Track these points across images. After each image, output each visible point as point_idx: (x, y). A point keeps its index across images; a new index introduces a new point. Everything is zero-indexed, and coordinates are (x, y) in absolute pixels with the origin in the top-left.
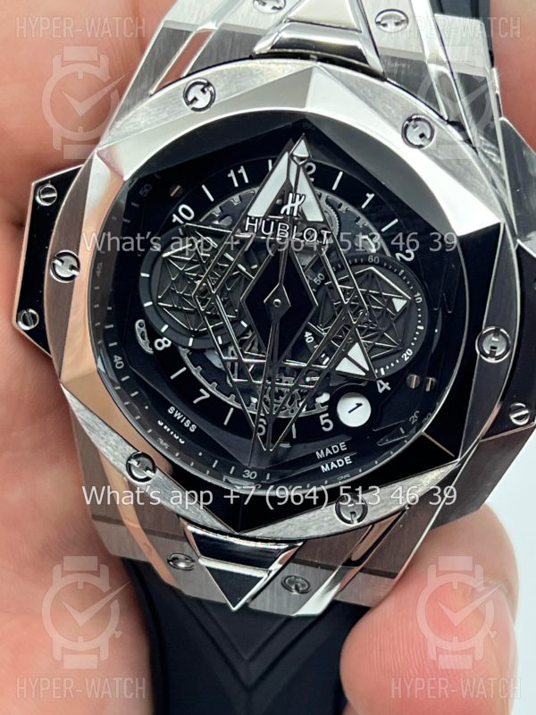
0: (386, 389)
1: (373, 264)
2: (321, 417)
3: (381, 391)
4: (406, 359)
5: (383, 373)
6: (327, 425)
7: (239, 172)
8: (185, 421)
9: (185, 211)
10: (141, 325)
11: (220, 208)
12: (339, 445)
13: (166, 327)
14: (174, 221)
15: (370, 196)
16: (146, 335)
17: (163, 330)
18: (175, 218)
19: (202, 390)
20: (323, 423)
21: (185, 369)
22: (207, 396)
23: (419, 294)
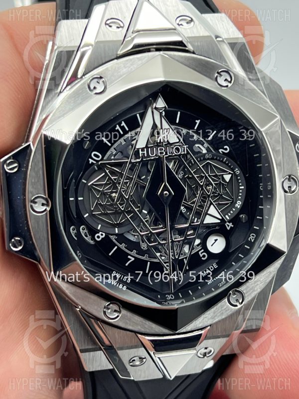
0: (231, 227)
1: (208, 159)
2: (200, 252)
3: (228, 228)
4: (239, 207)
5: (228, 218)
6: (204, 256)
7: (122, 125)
8: (123, 278)
9: (95, 155)
10: (83, 229)
11: (114, 149)
12: (213, 266)
13: (100, 226)
14: (90, 163)
15: (198, 122)
16: (87, 234)
17: (99, 228)
18: (91, 161)
19: (129, 257)
20: (201, 256)
21: (116, 247)
22: (133, 259)
23: (237, 169)
